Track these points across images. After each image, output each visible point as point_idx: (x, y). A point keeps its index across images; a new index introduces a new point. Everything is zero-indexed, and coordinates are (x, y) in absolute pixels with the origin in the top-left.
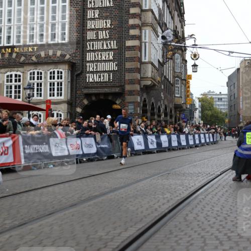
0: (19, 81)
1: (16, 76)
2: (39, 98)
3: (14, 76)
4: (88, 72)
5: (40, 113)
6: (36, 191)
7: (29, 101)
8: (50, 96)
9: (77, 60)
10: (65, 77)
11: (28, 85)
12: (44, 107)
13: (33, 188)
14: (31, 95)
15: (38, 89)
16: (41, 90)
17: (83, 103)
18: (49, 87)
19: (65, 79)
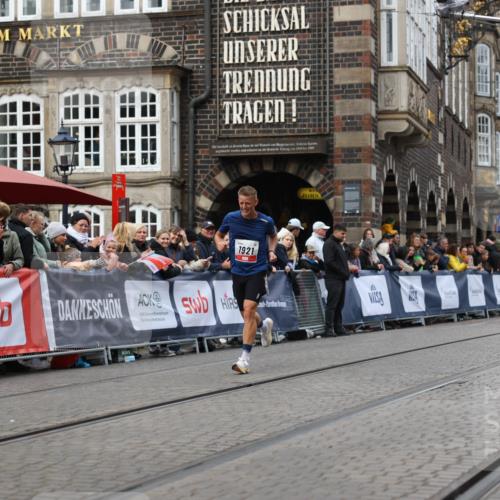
0: (37, 120)
1: (26, 106)
2: (92, 168)
3: (20, 107)
4: (229, 96)
5: (95, 210)
6: (90, 426)
7: (65, 176)
8: (124, 162)
9: (196, 61)
10: (163, 110)
11: (60, 133)
12: (105, 193)
13: (83, 417)
14: (70, 159)
15: (87, 144)
16: (97, 148)
17: (217, 183)
18: (118, 138)
19: (163, 116)
